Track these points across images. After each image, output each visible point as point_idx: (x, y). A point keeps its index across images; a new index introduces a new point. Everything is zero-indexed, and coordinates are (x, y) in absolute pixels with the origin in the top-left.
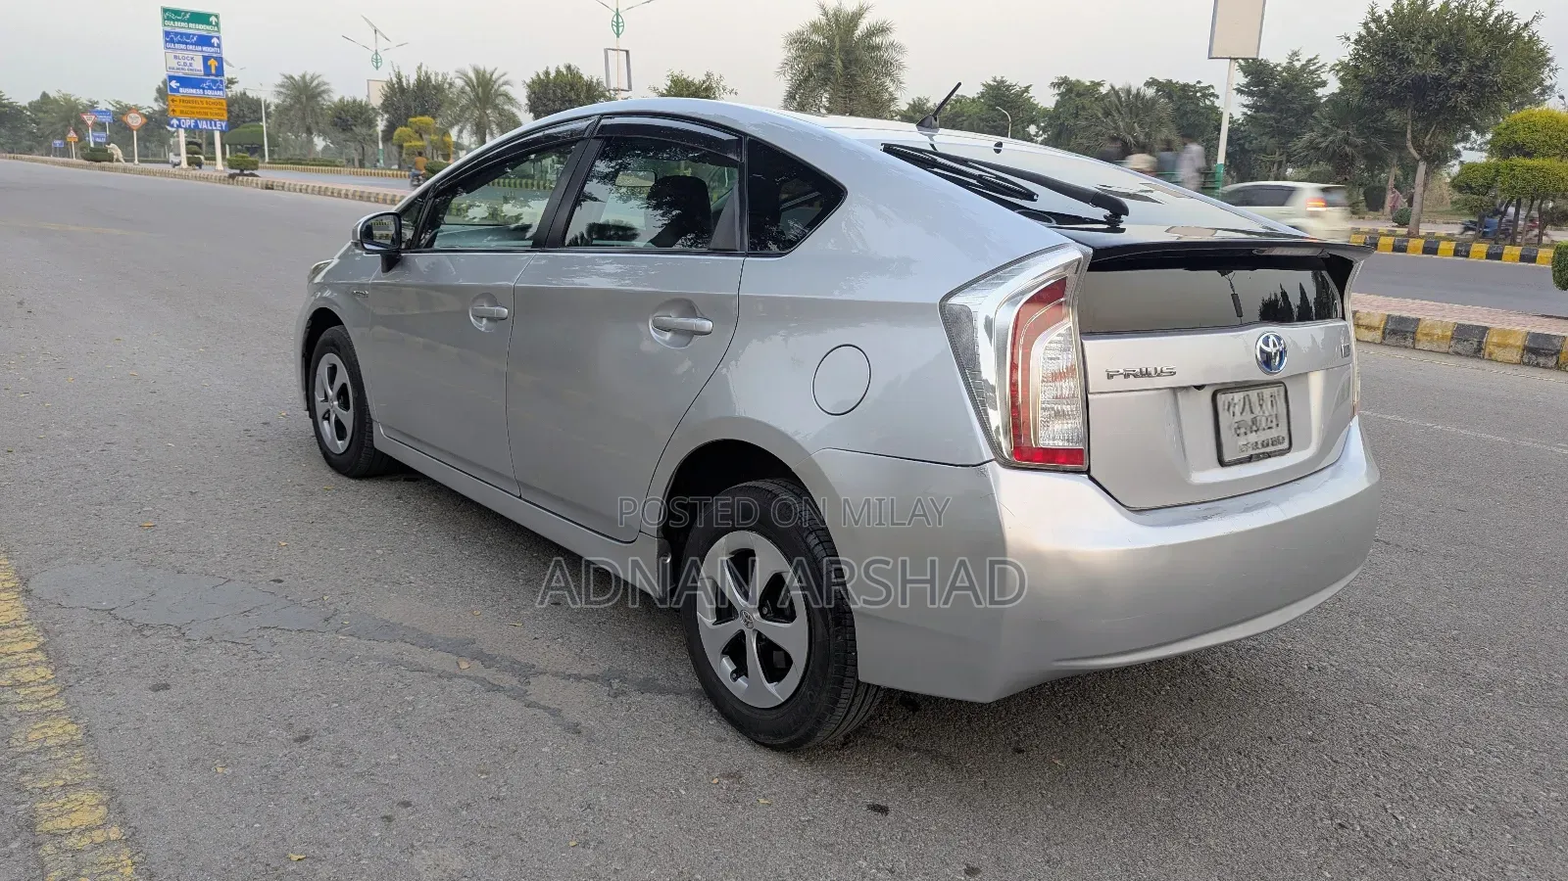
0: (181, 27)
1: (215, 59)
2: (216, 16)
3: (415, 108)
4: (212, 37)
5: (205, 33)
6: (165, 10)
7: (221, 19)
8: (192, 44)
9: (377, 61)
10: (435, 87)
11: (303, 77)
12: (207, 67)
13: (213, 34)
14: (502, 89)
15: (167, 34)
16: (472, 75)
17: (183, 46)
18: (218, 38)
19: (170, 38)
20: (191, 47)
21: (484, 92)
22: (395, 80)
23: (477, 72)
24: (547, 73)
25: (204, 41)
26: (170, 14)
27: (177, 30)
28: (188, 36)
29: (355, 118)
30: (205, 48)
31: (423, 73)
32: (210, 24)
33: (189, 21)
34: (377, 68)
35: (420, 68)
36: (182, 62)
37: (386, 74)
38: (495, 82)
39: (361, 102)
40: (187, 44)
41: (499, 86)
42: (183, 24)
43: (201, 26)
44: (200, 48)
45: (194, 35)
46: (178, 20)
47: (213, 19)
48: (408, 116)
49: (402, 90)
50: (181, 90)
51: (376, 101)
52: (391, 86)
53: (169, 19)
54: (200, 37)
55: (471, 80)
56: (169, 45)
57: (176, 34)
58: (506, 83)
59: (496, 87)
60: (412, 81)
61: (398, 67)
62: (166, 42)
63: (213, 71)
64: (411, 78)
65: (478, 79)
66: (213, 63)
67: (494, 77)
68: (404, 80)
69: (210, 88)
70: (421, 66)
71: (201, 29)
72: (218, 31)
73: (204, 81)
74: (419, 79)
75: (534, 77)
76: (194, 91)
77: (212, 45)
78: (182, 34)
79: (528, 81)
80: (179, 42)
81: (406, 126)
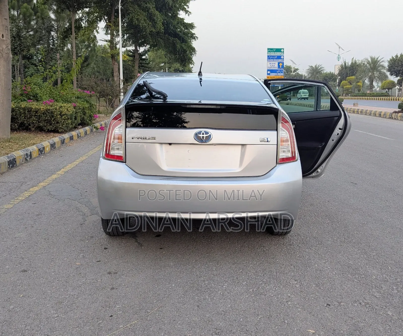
0: (272, 54)
1: (282, 63)
2: (283, 49)
3: (349, 73)
4: (281, 56)
5: (279, 55)
6: (268, 49)
7: (284, 50)
8: (275, 59)
9: (339, 58)
10: (357, 65)
11: (316, 66)
12: (279, 66)
13: (282, 55)
14: (381, 64)
15: (268, 56)
16: (370, 60)
17: (272, 60)
18: (283, 56)
19: (269, 58)
20: (274, 60)
21: (374, 65)
22: (343, 64)
23: (371, 58)
24: (397, 56)
25: (279, 57)
26: (270, 50)
27: (272, 55)
28: (274, 56)
29: (330, 78)
30: (279, 60)
31: (354, 61)
32: (281, 52)
33: (275, 52)
34: (339, 60)
35: (353, 59)
36: (272, 65)
37: (341, 62)
38: (379, 61)
39: (333, 73)
40: (273, 59)
41: (380, 63)
42: (273, 53)
43: (278, 53)
44: (277, 60)
45: (276, 56)
46: (271, 52)
47: (282, 50)
48: (347, 77)
49: (346, 67)
50: (271, 74)
51: (337, 72)
52: (342, 66)
53: (269, 52)
54: (278, 56)
55: (369, 61)
56: (269, 60)
57: (271, 56)
58: (382, 62)
59: (379, 63)
60: (350, 64)
61: (345, 59)
62: (268, 59)
63: (281, 67)
64: (349, 63)
65: (372, 61)
66: (281, 64)
67: (378, 60)
68: (347, 64)
69: (279, 73)
70: (353, 58)
71: (278, 54)
72: (283, 54)
73: (277, 70)
74: (352, 63)
75: (391, 58)
76: (274, 74)
77: (281, 59)
78: (272, 56)
79: (389, 60)
80: (272, 59)
81: (346, 80)
